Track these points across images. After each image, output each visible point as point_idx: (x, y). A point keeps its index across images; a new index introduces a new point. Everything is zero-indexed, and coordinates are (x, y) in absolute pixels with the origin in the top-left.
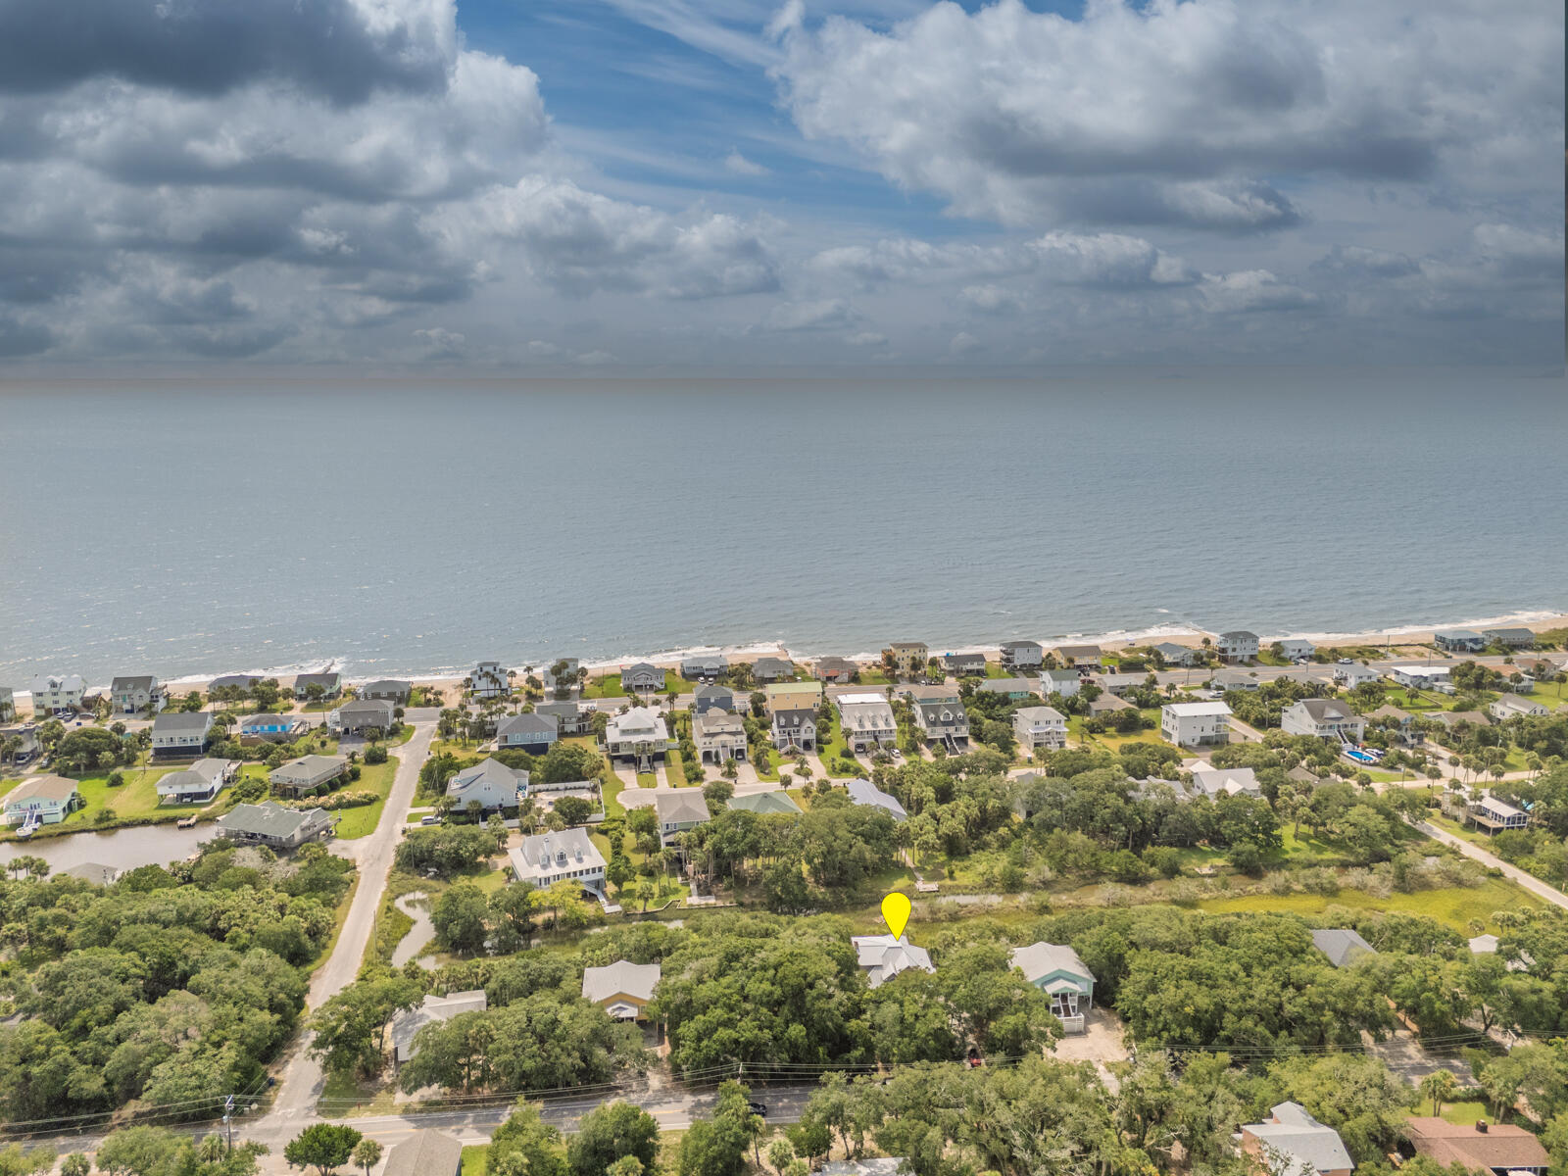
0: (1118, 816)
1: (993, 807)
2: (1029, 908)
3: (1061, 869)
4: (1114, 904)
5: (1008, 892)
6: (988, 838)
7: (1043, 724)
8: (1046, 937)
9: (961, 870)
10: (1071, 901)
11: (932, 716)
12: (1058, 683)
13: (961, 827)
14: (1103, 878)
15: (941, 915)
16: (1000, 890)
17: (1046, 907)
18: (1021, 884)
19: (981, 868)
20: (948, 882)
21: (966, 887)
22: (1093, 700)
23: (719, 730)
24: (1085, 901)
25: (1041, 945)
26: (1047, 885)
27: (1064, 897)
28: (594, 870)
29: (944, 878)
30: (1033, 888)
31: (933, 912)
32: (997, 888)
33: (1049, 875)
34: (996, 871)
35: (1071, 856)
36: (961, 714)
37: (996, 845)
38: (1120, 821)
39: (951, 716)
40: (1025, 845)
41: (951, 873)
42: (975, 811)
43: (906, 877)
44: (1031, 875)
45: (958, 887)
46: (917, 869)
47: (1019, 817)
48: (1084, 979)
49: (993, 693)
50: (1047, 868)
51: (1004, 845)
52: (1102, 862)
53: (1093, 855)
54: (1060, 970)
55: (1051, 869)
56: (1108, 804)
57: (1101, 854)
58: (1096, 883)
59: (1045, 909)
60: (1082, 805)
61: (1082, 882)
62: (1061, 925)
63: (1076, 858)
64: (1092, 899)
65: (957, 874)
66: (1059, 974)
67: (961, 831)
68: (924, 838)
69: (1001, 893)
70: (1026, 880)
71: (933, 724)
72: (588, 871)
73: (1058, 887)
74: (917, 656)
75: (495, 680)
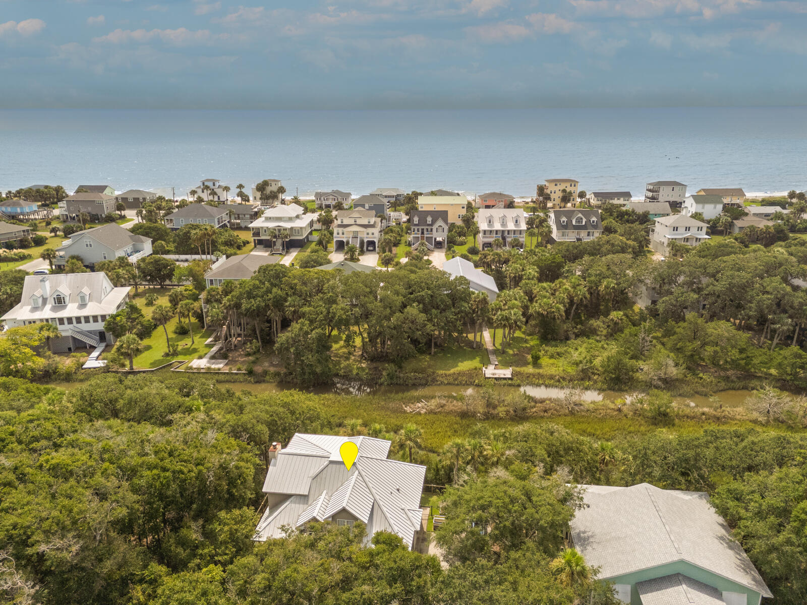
0: (780, 305)
1: (607, 287)
2: (637, 413)
3: (693, 363)
4: (777, 420)
5: (611, 389)
6: (595, 323)
7: (681, 230)
8: (657, 472)
9: (552, 357)
10: (706, 410)
11: (564, 219)
12: (700, 206)
13: (561, 307)
14: (754, 383)
15: (501, 411)
16: (599, 385)
17: (665, 415)
18: (631, 379)
19: (576, 356)
20: (530, 369)
21: (551, 377)
22: (737, 219)
23: (351, 221)
24: (728, 410)
25: (644, 489)
26: (668, 384)
27: (692, 404)
28: (95, 318)
29: (526, 364)
30: (648, 386)
31: (490, 405)
32: (596, 382)
33: (673, 372)
34: (597, 362)
35: (710, 350)
36: (594, 219)
37: (605, 332)
38: (785, 311)
39: (584, 220)
40: (646, 333)
41: (536, 359)
42: (583, 291)
43: (478, 359)
44: (646, 369)
45: (540, 376)
46: (496, 352)
47: (641, 305)
48: (740, 588)
49: (633, 211)
50: (671, 363)
51: (615, 330)
52: (756, 361)
53: (742, 351)
54: (682, 562)
55: (677, 365)
56: (768, 289)
57: (751, 351)
58: (745, 388)
59: (662, 418)
60: (730, 289)
61: (723, 385)
62: (691, 454)
63: (716, 352)
64: (740, 409)
65: (545, 361)
66: (682, 569)
67: (558, 309)
68: (506, 313)
69: (604, 390)
70: (639, 376)
71: (561, 227)
72: (87, 319)
73: (686, 389)
74: (568, 190)
75: (213, 193)
